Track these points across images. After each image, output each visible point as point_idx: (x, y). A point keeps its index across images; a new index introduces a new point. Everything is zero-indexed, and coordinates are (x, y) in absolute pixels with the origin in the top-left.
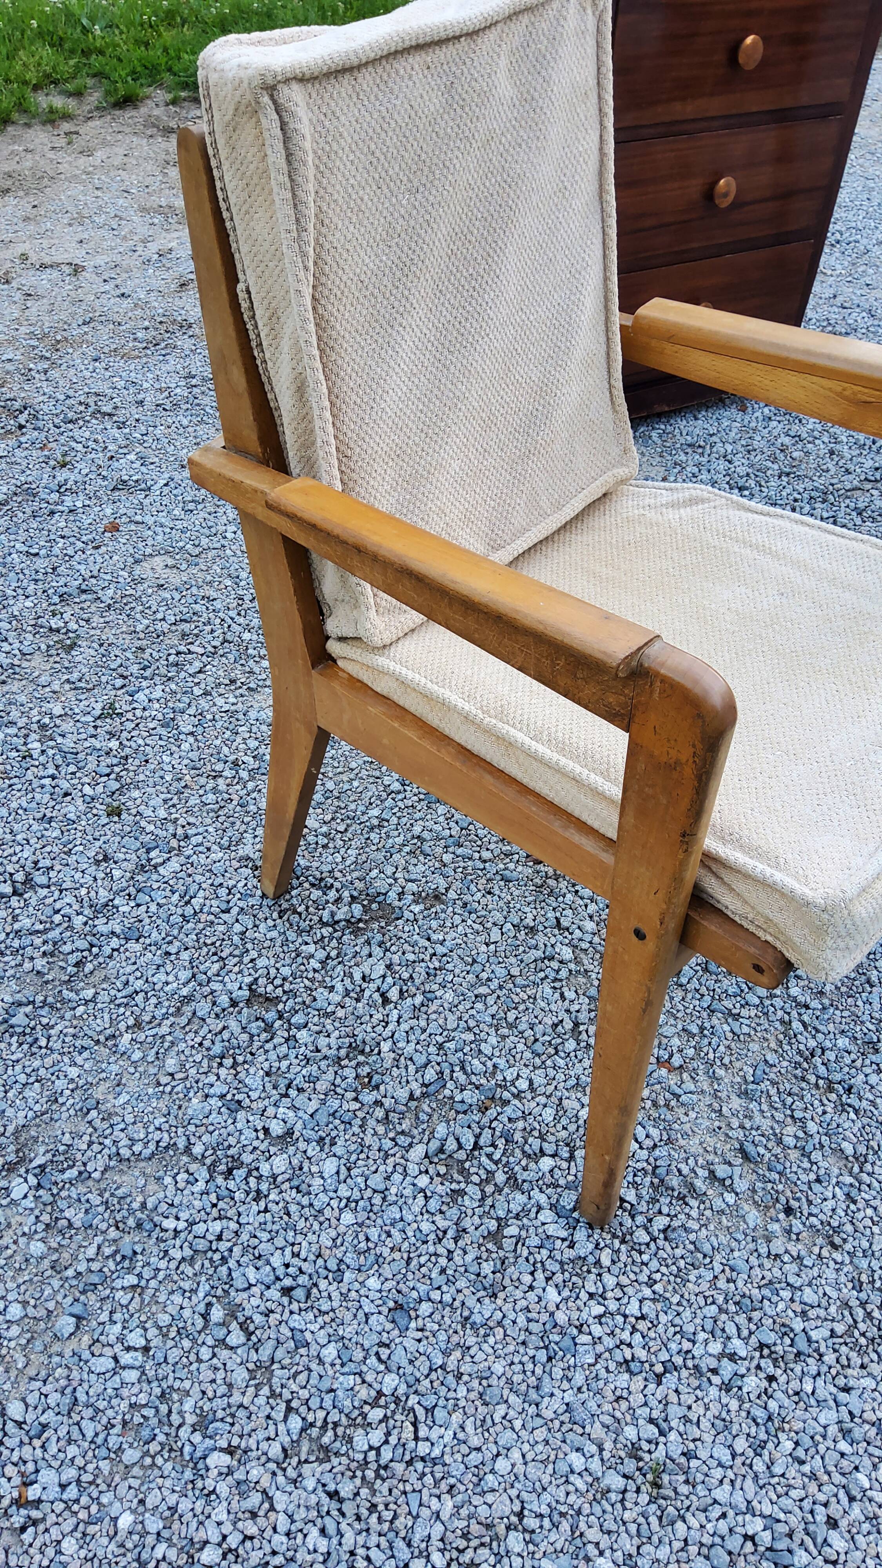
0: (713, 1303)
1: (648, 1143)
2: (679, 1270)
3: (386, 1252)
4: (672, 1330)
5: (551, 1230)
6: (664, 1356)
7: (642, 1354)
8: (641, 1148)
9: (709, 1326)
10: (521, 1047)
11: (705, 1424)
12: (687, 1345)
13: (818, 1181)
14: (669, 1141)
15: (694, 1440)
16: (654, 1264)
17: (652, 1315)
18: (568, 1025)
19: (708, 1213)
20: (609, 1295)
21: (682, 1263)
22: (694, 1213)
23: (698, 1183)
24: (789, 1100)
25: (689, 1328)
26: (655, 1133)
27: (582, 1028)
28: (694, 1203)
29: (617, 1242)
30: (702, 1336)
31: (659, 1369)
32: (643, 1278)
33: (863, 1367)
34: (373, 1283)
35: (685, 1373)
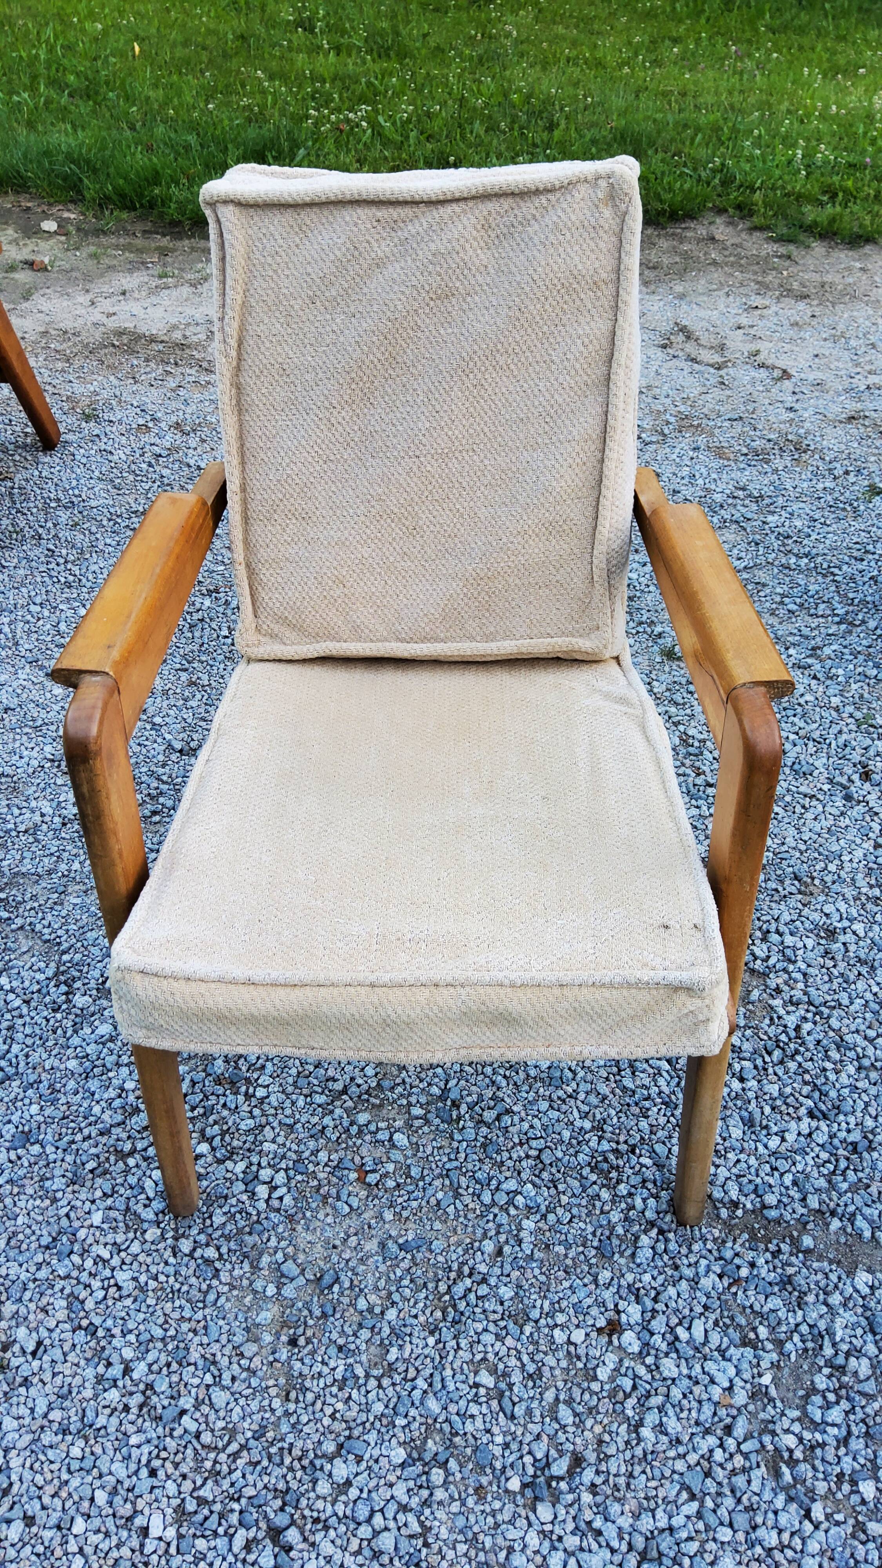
0: (166, 1330)
1: (275, 1203)
2: (179, 1290)
3: (63, 1100)
4: (123, 1314)
5: (148, 1184)
6: (97, 1321)
7: (90, 1304)
8: (267, 1201)
9: (145, 1337)
10: (294, 1071)
11: (59, 1380)
12: (117, 1331)
13: (340, 1349)
14: (291, 1218)
15: (41, 1381)
16: (171, 1270)
17: (125, 1292)
18: (339, 1086)
19: (245, 1282)
20: (123, 1254)
21: (185, 1288)
22: (237, 1272)
23: (265, 1260)
24: (406, 1282)
25: (131, 1325)
26: (288, 1200)
27: (344, 1097)
28: (246, 1266)
29: (171, 1234)
30: (132, 1338)
31: (85, 1322)
32: (153, 1269)
33: (184, 1477)
34: (35, 1109)
35: (93, 1344)
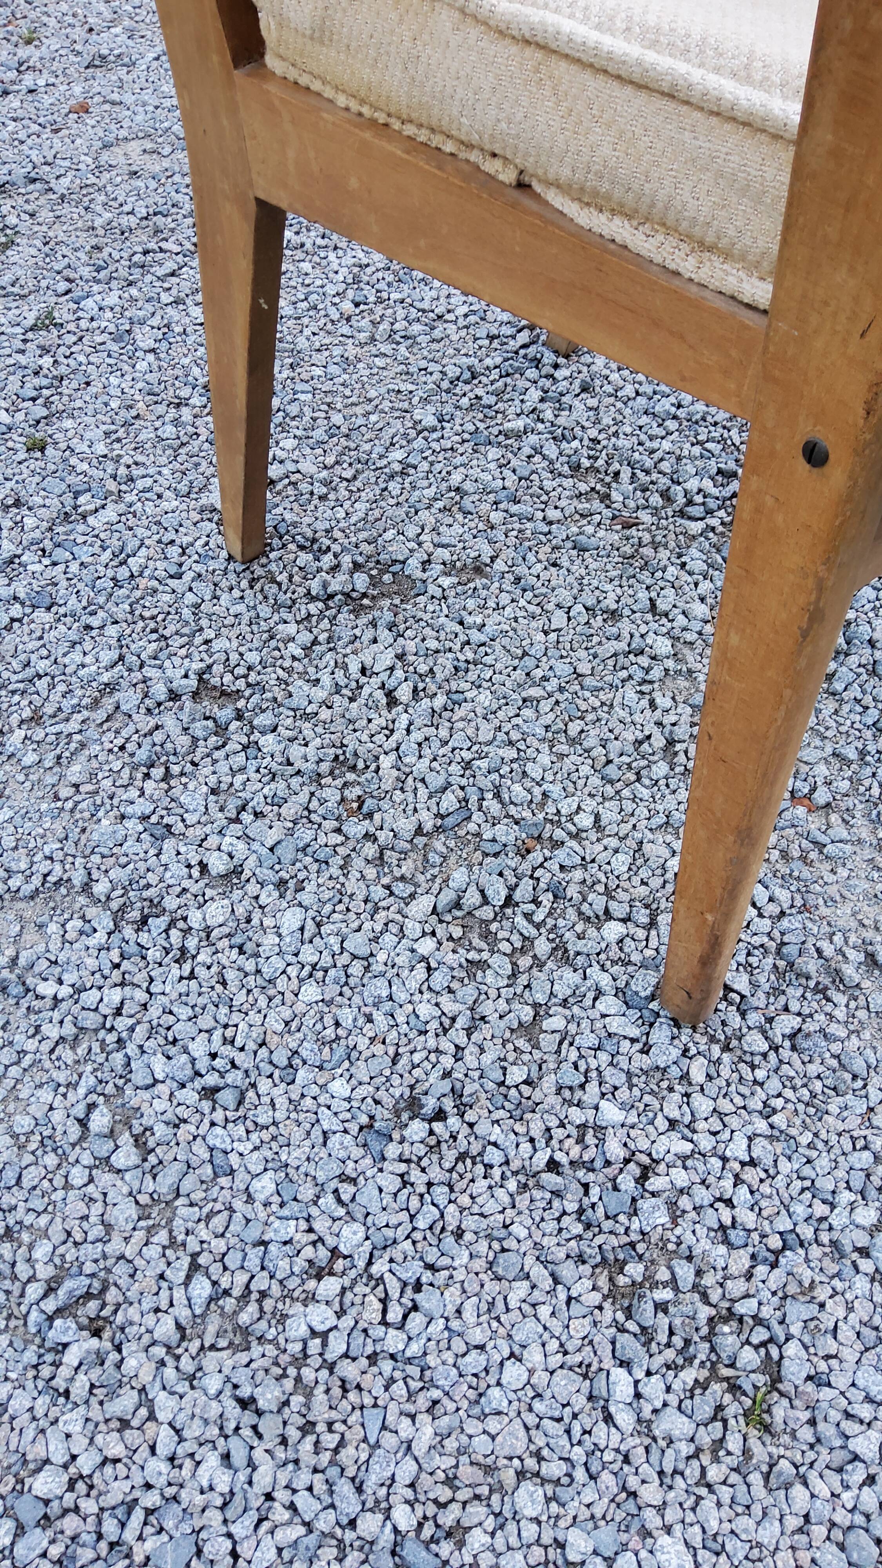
0: (866, 1148)
1: (772, 909)
2: (814, 1096)
3: (363, 1043)
4: (798, 1184)
5: (615, 1025)
6: (784, 1223)
7: (748, 1218)
8: (760, 915)
9: (858, 1181)
10: (585, 770)
11: (846, 1333)
12: (820, 1209)
14: (805, 908)
15: (827, 1357)
16: (774, 1085)
17: (768, 1161)
18: (659, 741)
19: (862, 1014)
20: (701, 1125)
21: (818, 1086)
22: (840, 1014)
23: (849, 971)
25: (826, 1184)
26: (783, 896)
27: (678, 747)
28: (840, 999)
29: (716, 1050)
30: (846, 1197)
31: (775, 1242)
32: (756, 1104)
34: (340, 1087)
35: (815, 1252)
